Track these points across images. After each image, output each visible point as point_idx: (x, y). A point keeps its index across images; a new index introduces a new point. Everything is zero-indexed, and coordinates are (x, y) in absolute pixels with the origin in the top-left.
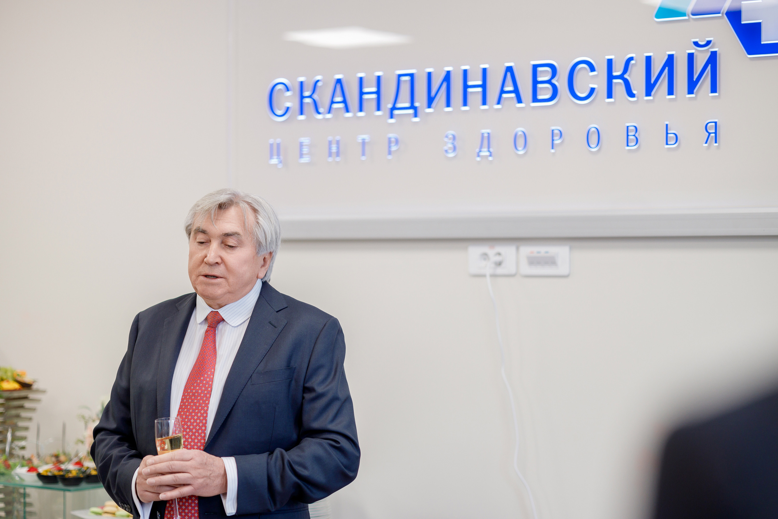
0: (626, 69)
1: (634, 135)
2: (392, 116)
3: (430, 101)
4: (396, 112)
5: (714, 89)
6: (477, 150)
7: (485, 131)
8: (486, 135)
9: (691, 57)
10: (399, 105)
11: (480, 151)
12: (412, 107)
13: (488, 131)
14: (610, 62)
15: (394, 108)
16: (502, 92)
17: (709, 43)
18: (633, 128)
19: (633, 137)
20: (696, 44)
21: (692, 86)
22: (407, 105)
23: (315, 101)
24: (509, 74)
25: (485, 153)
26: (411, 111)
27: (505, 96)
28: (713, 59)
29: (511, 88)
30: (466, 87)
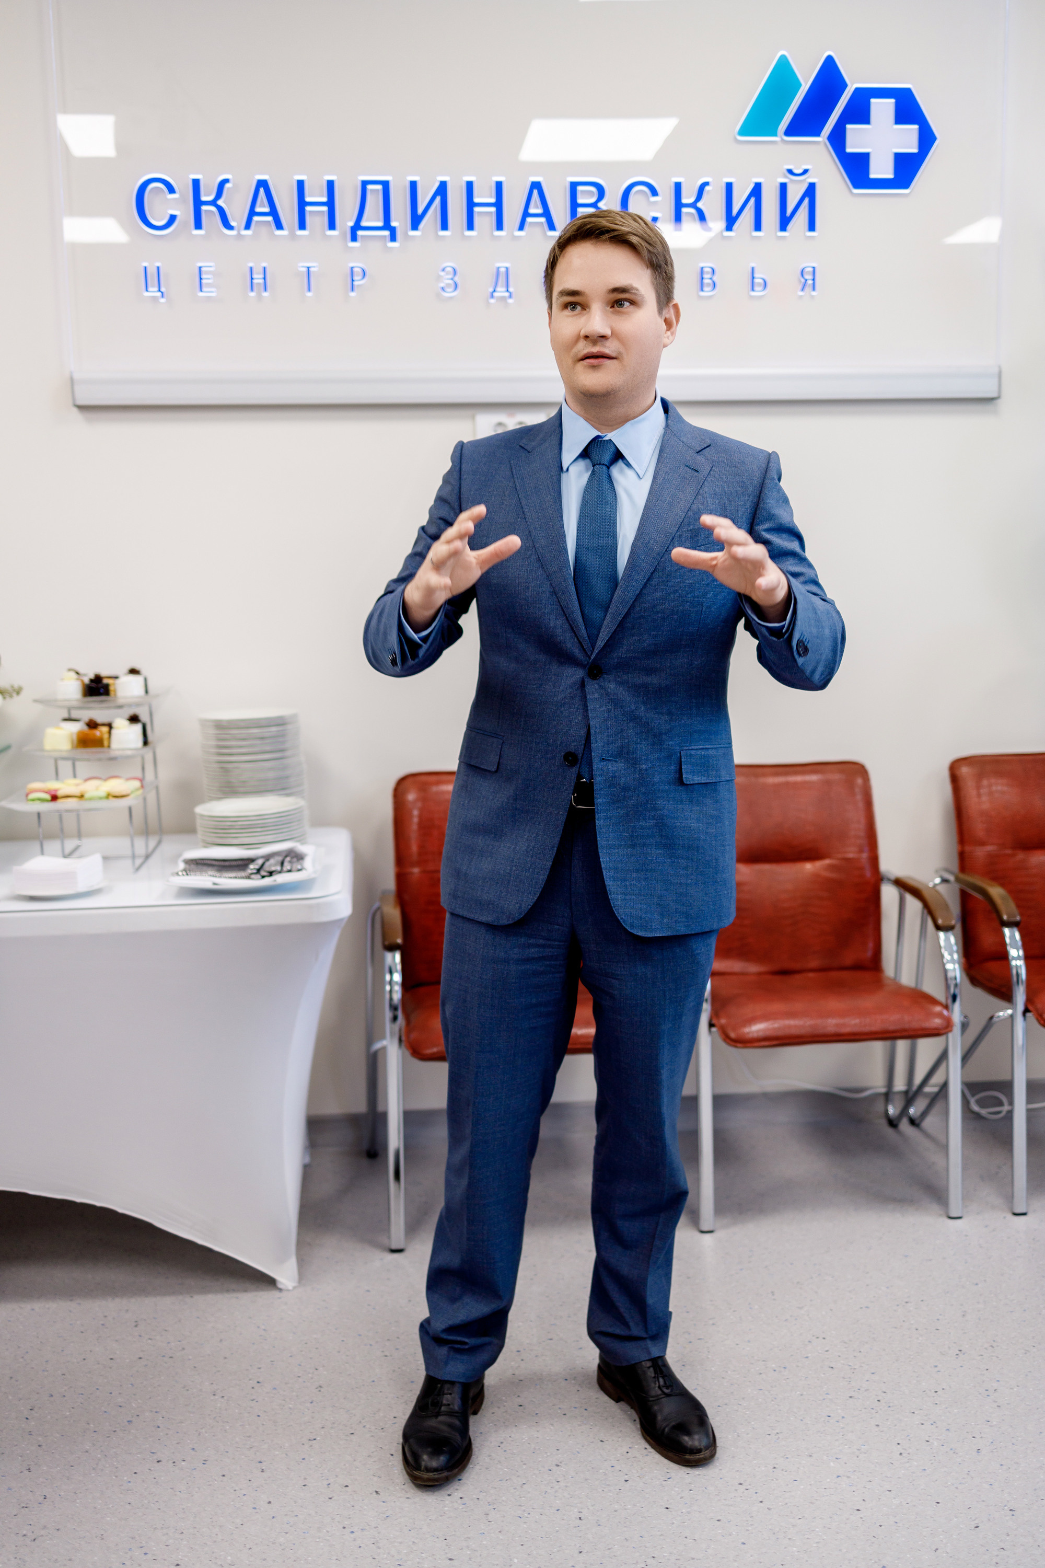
0: (699, 196)
1: (711, 279)
2: (354, 238)
3: (416, 221)
4: (360, 233)
5: (812, 226)
6: (491, 290)
7: (503, 265)
8: (503, 270)
9: (783, 187)
10: (364, 223)
11: (494, 291)
12: (387, 226)
13: (507, 265)
14: (678, 186)
15: (357, 227)
16: (526, 214)
17: (805, 171)
18: (709, 270)
19: (709, 281)
20: (790, 172)
21: (784, 222)
22: (380, 224)
23: (221, 211)
24: (535, 192)
25: (501, 292)
26: (387, 233)
27: (529, 220)
28: (811, 191)
29: (540, 211)
30: (471, 205)
